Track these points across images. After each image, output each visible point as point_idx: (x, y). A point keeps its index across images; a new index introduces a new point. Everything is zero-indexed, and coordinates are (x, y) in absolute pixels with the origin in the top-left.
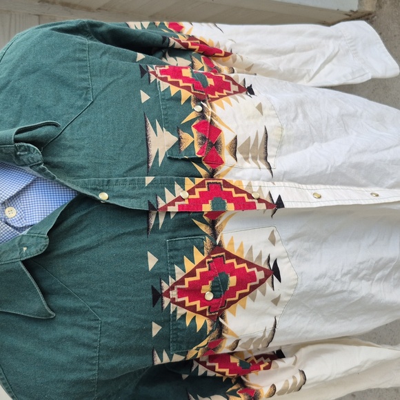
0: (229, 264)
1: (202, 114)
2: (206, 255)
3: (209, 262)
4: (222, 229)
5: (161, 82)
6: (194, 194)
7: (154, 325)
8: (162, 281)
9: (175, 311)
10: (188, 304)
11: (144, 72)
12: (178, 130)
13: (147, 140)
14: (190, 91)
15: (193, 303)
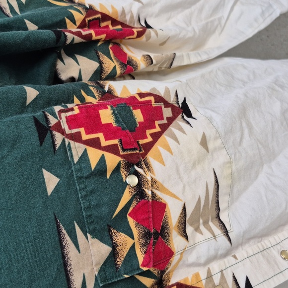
1: (139, 191)
5: (72, 143)
11: (43, 130)
12: (110, 231)
13: (66, 265)
14: (117, 153)
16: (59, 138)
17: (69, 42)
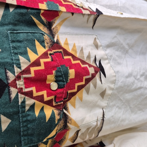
0: (67, 59)
2: (47, 49)
3: (50, 54)
4: (57, 31)
8: (7, 71)
9: (24, 102)
10: (35, 94)
15: (40, 93)
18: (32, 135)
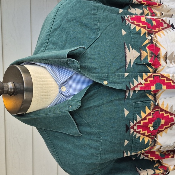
0: (161, 114)
1: (151, 41)
2: (151, 110)
3: (152, 114)
4: (159, 97)
5: (131, 24)
6: (147, 81)
7: (126, 141)
8: (131, 122)
9: (136, 135)
10: (141, 132)
11: (123, 19)
12: (140, 50)
13: (125, 55)
14: (145, 29)
15: (144, 132)
16: (127, 22)
17: (133, 2)
18: (137, 148)
